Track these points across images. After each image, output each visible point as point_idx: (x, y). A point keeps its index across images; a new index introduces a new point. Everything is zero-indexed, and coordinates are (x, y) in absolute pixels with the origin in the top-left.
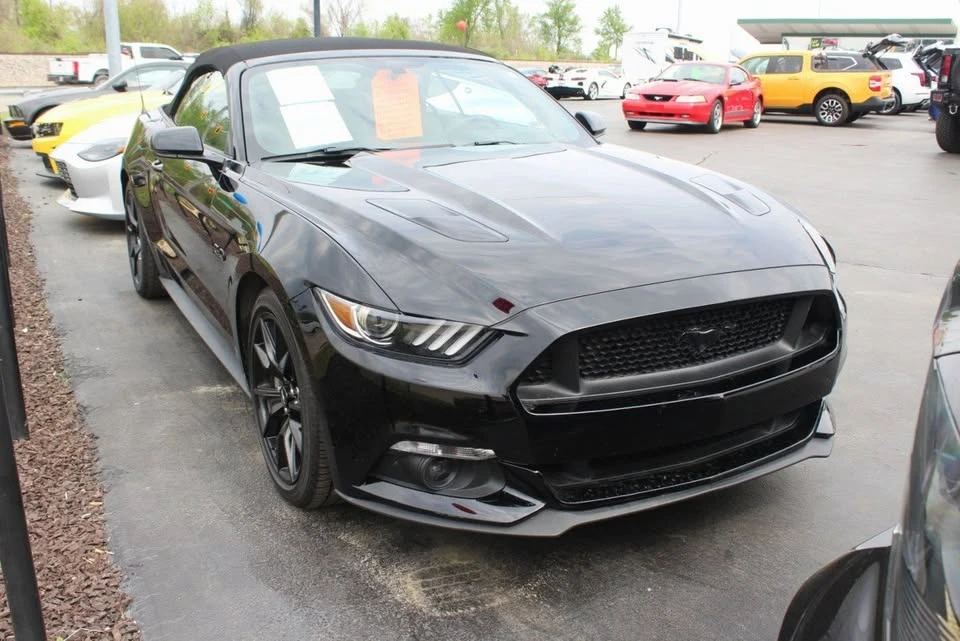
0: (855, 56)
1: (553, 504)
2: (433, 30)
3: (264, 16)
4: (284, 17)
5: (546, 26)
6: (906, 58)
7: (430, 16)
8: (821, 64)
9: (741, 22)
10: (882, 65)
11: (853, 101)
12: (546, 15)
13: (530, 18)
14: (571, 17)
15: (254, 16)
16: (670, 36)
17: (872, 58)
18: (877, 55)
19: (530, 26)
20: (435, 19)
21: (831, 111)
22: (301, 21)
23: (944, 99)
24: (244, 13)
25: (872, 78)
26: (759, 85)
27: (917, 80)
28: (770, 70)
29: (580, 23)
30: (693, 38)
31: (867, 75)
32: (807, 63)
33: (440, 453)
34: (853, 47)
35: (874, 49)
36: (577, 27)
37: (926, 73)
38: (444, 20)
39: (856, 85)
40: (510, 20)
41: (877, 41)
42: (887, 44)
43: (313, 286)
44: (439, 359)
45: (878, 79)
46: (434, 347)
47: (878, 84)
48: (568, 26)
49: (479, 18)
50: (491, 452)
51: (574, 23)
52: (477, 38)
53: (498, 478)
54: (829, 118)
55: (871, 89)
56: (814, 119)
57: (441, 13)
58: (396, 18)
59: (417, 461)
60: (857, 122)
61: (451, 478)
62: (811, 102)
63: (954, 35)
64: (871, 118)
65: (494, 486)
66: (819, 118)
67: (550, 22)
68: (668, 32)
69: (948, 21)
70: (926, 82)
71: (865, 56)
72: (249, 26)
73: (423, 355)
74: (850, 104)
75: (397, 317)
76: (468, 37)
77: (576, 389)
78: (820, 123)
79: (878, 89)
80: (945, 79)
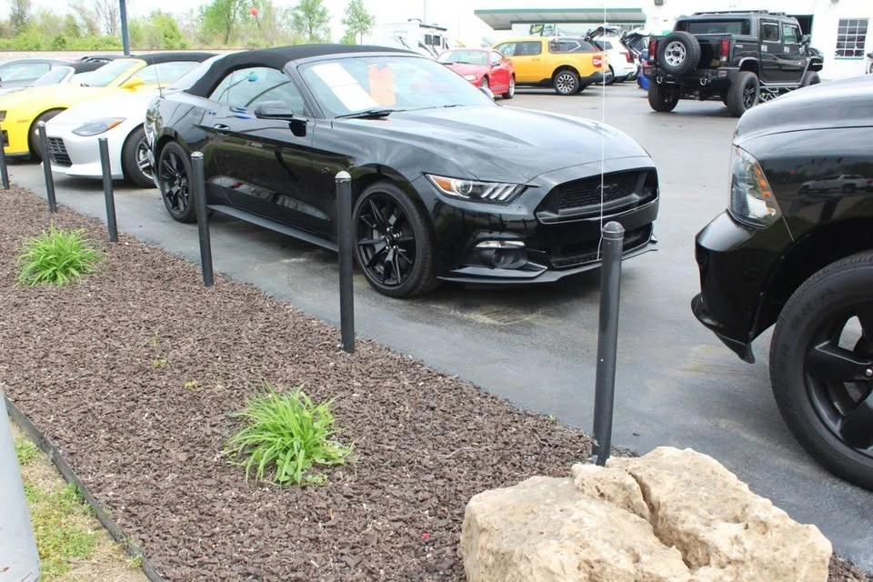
0: (579, 41)
1: (551, 269)
2: (195, 23)
3: (33, 11)
4: (52, 14)
5: (298, 17)
6: (615, 41)
7: (192, 11)
8: (556, 47)
9: (477, 12)
10: (599, 47)
11: (582, 75)
12: (298, 8)
13: (284, 10)
14: (320, 9)
15: (23, 13)
16: (421, 26)
17: (591, 42)
18: (595, 39)
19: (283, 18)
20: (197, 14)
21: (566, 83)
22: (70, 17)
23: (653, 73)
24: (12, 9)
25: (595, 58)
26: (511, 65)
27: (624, 58)
28: (518, 52)
29: (328, 14)
30: (439, 26)
31: (591, 55)
32: (545, 47)
33: (500, 246)
34: (578, 31)
35: (591, 35)
36: (326, 18)
37: (630, 52)
38: (206, 14)
39: (583, 63)
40: (265, 14)
41: (594, 27)
42: (600, 31)
43: (424, 174)
44: (497, 202)
45: (600, 58)
46: (493, 197)
47: (599, 62)
48: (317, 17)
49: (238, 11)
50: (521, 244)
51: (322, 14)
52: (237, 29)
53: (523, 257)
54: (565, 89)
55: (595, 66)
56: (553, 90)
57: (201, 8)
58: (160, 13)
59: (488, 253)
60: (585, 91)
61: (503, 259)
62: (550, 76)
63: (644, 21)
64: (592, 88)
65: (523, 262)
66: (557, 90)
67: (301, 14)
68: (419, 23)
69: (639, 10)
70: (631, 59)
71: (586, 40)
72: (19, 22)
73: (488, 201)
74: (579, 78)
75: (471, 183)
76: (229, 29)
77: (557, 213)
78: (558, 93)
79: (599, 66)
80: (652, 58)
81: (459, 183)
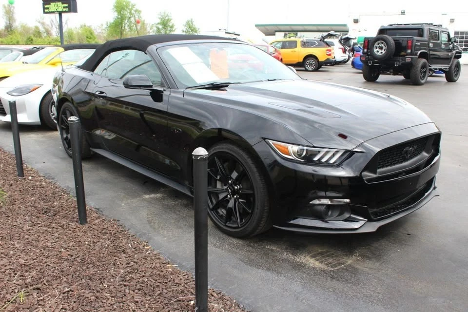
0: (317, 41)
1: (370, 220)
2: (104, 31)
3: (17, 24)
4: (26, 26)
5: (158, 28)
6: (335, 41)
7: (102, 25)
8: (305, 44)
9: (256, 26)
10: (328, 44)
11: (320, 60)
12: (158, 24)
13: (151, 25)
14: (171, 25)
15: (12, 25)
16: (226, 33)
17: (324, 41)
18: (326, 40)
19: (151, 29)
20: (105, 26)
21: (311, 65)
22: (37, 27)
23: (366, 58)
24: (6, 23)
25: (328, 50)
26: (280, 54)
27: (341, 50)
28: (283, 47)
29: (175, 27)
30: (236, 33)
31: (325, 49)
32: (299, 44)
33: (329, 203)
34: (316, 36)
35: (324, 38)
36: (174, 29)
37: (345, 48)
38: (109, 27)
39: (320, 53)
40: (141, 27)
41: (325, 34)
42: (330, 36)
43: (264, 139)
44: (327, 165)
45: (330, 51)
46: (324, 160)
47: (330, 53)
48: (169, 29)
49: (127, 25)
50: (348, 200)
51: (172, 27)
52: (126, 35)
53: (348, 211)
54: (310, 68)
55: (327, 55)
56: (304, 69)
57: (107, 23)
58: (85, 26)
59: (319, 208)
60: (321, 69)
61: (330, 213)
62: (301, 61)
63: (348, 31)
64: (324, 68)
65: (347, 215)
66: (305, 68)
67: (160, 27)
68: (225, 31)
69: (345, 25)
71: (320, 40)
72: (9, 30)
73: (319, 163)
74: (318, 61)
75: (305, 148)
76: (121, 34)
77: (375, 173)
78: (306, 70)
79: (330, 55)
80: (366, 50)
81: (296, 148)
